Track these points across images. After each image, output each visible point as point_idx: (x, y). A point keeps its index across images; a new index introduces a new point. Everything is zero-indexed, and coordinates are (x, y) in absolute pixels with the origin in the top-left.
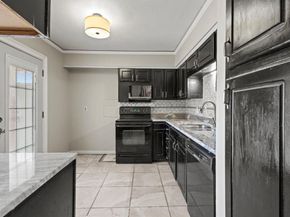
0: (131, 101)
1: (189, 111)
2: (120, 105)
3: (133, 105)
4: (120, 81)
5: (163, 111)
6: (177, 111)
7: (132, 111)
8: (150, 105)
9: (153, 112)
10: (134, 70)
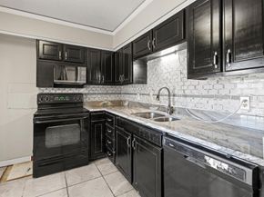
0: (56, 86)
1: (127, 98)
2: (38, 91)
3: (59, 91)
4: (39, 58)
5: (97, 98)
6: (113, 98)
7: (57, 98)
8: (82, 91)
9: (86, 100)
10: (62, 45)
